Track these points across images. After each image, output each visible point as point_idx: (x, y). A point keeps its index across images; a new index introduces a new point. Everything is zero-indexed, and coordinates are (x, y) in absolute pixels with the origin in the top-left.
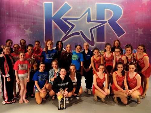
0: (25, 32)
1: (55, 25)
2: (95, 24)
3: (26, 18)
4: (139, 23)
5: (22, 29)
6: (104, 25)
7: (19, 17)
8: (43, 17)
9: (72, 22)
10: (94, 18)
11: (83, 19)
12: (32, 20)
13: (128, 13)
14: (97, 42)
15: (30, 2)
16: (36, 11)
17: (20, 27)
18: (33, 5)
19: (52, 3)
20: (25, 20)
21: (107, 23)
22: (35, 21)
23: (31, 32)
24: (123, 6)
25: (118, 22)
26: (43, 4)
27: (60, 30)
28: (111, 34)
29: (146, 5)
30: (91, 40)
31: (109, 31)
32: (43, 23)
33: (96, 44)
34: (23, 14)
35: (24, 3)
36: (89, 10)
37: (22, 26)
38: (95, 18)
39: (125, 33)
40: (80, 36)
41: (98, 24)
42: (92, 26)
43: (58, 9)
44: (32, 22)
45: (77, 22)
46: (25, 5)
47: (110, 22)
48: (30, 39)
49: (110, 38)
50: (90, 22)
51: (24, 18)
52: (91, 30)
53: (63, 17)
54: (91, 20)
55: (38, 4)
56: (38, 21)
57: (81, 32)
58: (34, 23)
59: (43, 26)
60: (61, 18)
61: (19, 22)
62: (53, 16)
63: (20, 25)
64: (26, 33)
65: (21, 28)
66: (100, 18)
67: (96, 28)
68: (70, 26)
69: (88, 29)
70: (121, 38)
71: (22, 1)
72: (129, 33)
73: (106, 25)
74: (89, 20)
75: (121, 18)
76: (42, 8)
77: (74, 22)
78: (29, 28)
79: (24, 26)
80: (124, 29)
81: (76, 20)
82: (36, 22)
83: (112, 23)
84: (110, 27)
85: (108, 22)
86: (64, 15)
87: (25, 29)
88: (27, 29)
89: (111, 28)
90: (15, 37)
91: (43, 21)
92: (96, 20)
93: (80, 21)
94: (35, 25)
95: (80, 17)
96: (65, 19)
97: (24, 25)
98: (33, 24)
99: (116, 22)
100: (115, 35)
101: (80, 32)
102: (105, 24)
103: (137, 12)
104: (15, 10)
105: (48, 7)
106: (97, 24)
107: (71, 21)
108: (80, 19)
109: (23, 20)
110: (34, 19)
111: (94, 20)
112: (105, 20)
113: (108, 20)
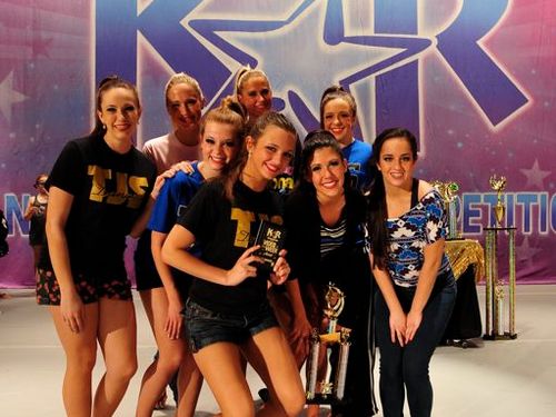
1: (148, 60)
2: (368, 57)
6: (416, 63)
9: (244, 41)
10: (359, 21)
12: (29, 33)
21: (433, 48)
22: (44, 35)
23: (20, 97)
25: (487, 43)
28: (452, 108)
31: (441, 92)
32: (87, 48)
38: (364, 25)
42: (350, 66)
44: (27, 44)
45: (268, 42)
47: (445, 43)
48: (12, 135)
49: (450, 132)
50: (343, 45)
53: (194, 15)
54: (347, 34)
56: (57, 36)
57: (292, 96)
58: (38, 46)
59: (86, 61)
60: (185, 23)
62: (139, 12)
67: (373, 76)
68: (235, 66)
70: (505, 129)
72: (546, 104)
73: (426, 60)
74: (334, 35)
75: (505, 25)
77: (256, 44)
78: (12, 73)
81: (265, 30)
82: (49, 42)
83: (458, 48)
84: (445, 71)
85: (435, 42)
86: (200, 6)
89: (451, 79)
91: (86, 33)
92: (370, 32)
93: (284, 39)
94: (40, 57)
95: (285, 19)
96: (207, 28)
98: (30, 50)
99: (480, 43)
100: (475, 111)
101: (285, 98)
102: (420, 56)
106: (376, 55)
107: (237, 38)
108: (286, 28)
110: (36, 25)
111: (360, 33)
112: (421, 35)
113: (439, 32)
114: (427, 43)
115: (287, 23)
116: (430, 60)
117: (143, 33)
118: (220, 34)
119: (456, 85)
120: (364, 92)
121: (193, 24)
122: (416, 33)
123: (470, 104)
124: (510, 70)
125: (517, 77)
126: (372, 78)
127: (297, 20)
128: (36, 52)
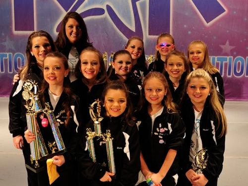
14: (149, 34)
30: (133, 29)
33: (148, 40)
39: (224, 11)
40: (105, 19)
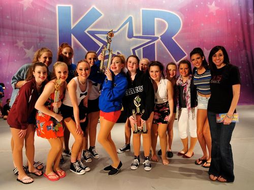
0: (25, 53)
1: (75, 43)
2: (140, 42)
3: (27, 31)
4: (205, 41)
5: (19, 48)
6: (154, 44)
7: (15, 28)
8: (56, 29)
9: (104, 37)
10: (138, 32)
11: (121, 33)
12: (38, 34)
13: (190, 25)
15: (33, 4)
16: (44, 19)
17: (17, 45)
18: (39, 10)
19: (70, 7)
20: (25, 33)
21: (159, 39)
22: (43, 35)
24: (182, 15)
25: (175, 38)
26: (55, 8)
27: (84, 50)
28: (165, 57)
29: (214, 14)
31: (162, 52)
32: (56, 39)
34: (21, 24)
35: (22, 5)
36: (130, 20)
37: (20, 44)
38: (139, 33)
41: (144, 41)
42: (136, 44)
43: (81, 16)
44: (38, 38)
46: (25, 9)
47: (163, 38)
50: (133, 38)
51: (24, 30)
52: (134, 50)
53: (89, 29)
54: (134, 35)
55: (48, 8)
56: (47, 35)
57: (118, 53)
58: (41, 38)
59: (56, 43)
60: (86, 32)
61: (14, 37)
62: (72, 28)
63: (16, 42)
64: (27, 56)
65: (17, 47)
66: (148, 32)
68: (101, 45)
69: (130, 50)
71: (20, 2)
75: (180, 33)
76: (54, 14)
78: (33, 47)
79: (24, 43)
80: (185, 50)
82: (44, 37)
84: (163, 46)
85: (160, 38)
86: (90, 27)
87: (25, 48)
88: (28, 48)
90: (8, 61)
91: (56, 35)
92: (141, 35)
94: (42, 42)
96: (93, 33)
97: (23, 41)
98: (38, 39)
99: (173, 38)
100: (171, 58)
102: (155, 42)
103: (203, 25)
104: (8, 17)
105: (65, 14)
107: (101, 36)
108: (116, 34)
109: (22, 33)
110: (40, 32)
111: (138, 35)
112: (156, 36)
113: (161, 35)
114: (158, 38)
115: (116, 32)
116: (159, 43)
117: (74, 35)
118: (97, 35)
119: (166, 50)
120: (139, 52)
121: (88, 32)
122: (154, 35)
123: (170, 56)
124: (181, 46)
125: (183, 48)
126: (142, 48)
127: (119, 31)
128: (40, 41)
